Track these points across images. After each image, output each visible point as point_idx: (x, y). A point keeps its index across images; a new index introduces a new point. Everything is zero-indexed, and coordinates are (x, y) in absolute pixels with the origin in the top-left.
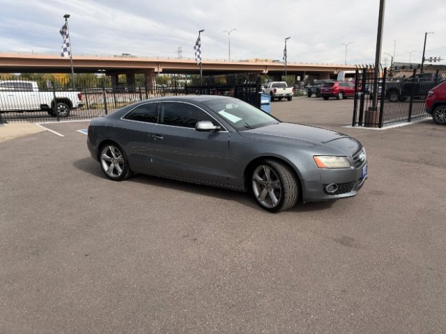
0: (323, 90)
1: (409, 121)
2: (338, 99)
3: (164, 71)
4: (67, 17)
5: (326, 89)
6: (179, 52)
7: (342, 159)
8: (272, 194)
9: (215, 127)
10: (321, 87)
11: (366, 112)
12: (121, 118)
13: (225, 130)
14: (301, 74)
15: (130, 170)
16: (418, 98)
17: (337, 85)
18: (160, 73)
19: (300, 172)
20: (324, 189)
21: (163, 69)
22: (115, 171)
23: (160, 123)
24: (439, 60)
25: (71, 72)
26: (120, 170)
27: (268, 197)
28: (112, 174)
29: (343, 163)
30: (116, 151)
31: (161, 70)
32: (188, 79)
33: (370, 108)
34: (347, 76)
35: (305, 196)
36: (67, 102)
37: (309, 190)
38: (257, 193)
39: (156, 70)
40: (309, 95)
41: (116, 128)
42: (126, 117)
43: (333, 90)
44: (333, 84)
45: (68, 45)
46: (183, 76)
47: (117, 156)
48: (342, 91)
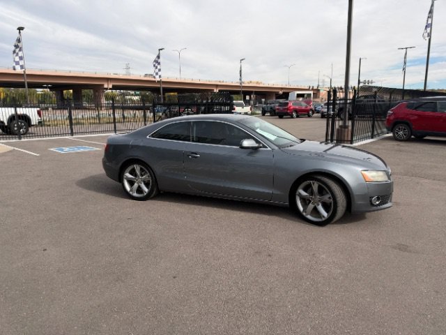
0: (278, 109)
1: (372, 138)
2: (292, 117)
3: (115, 88)
4: (20, 29)
5: (281, 108)
6: (128, 68)
7: (381, 173)
8: (321, 208)
9: (257, 145)
10: (277, 106)
11: (338, 130)
12: (148, 137)
13: (267, 147)
14: (249, 93)
15: (158, 188)
16: (364, 117)
17: (291, 104)
18: (110, 89)
19: (349, 186)
20: (371, 201)
21: (113, 86)
22: (139, 190)
23: (193, 141)
24: (372, 82)
25: (25, 87)
26: (146, 190)
27: (315, 211)
28: (135, 194)
29: (382, 176)
30: (141, 169)
31: (111, 86)
32: (136, 95)
33: (341, 127)
34: (299, 96)
35: (354, 208)
36: (26, 119)
37: (358, 203)
38: (301, 208)
39: (106, 86)
40: (264, 114)
41: (143, 147)
42: (152, 136)
43: (288, 109)
44: (287, 104)
45: (21, 58)
46: (132, 92)
47: (142, 175)
48: (296, 111)
